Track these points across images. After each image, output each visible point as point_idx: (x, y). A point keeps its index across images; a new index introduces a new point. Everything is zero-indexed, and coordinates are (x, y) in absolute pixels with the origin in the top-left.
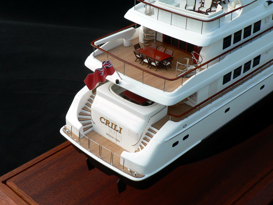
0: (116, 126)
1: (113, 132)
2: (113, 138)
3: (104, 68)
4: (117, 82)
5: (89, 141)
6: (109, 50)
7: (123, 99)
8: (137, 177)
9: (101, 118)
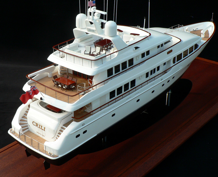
0: (42, 126)
1: (40, 131)
2: (40, 134)
3: (32, 90)
4: (41, 99)
5: (25, 136)
6: (38, 80)
7: (45, 109)
8: (54, 157)
9: (33, 122)
